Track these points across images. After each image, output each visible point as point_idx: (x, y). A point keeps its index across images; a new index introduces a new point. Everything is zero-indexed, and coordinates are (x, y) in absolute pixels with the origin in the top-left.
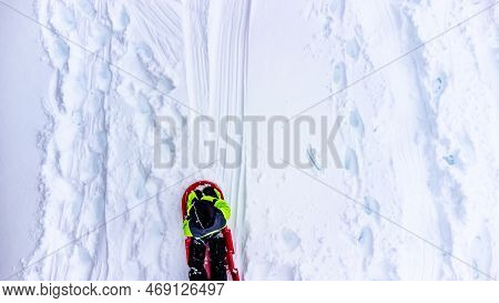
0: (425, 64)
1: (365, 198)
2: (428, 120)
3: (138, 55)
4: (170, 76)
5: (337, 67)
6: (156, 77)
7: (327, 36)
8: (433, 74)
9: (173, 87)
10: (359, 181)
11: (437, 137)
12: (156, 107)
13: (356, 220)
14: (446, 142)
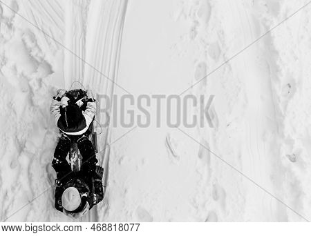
0: (277, 71)
1: (214, 185)
2: (276, 121)
3: (23, 40)
4: (50, 62)
5: (200, 66)
6: (37, 62)
7: (192, 38)
8: (283, 79)
9: (52, 72)
10: (210, 170)
11: (283, 136)
12: (35, 88)
13: (204, 206)
14: (290, 142)
